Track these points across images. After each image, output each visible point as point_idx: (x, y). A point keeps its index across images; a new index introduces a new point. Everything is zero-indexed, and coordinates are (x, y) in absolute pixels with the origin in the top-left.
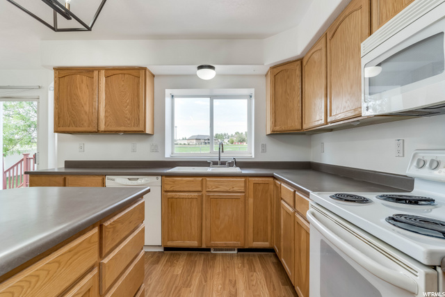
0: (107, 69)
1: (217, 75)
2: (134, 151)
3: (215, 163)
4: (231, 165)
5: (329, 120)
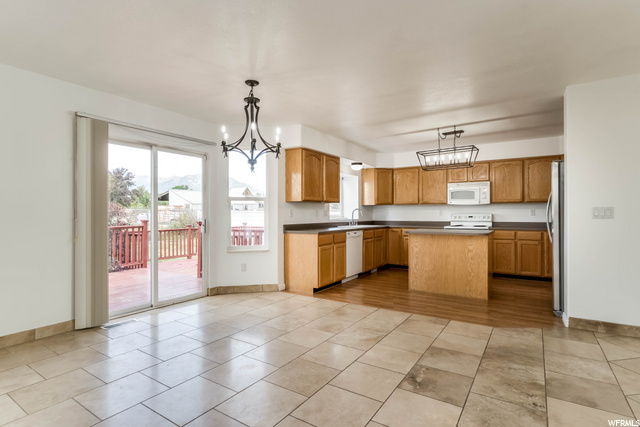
0: (326, 156)
5: (421, 202)
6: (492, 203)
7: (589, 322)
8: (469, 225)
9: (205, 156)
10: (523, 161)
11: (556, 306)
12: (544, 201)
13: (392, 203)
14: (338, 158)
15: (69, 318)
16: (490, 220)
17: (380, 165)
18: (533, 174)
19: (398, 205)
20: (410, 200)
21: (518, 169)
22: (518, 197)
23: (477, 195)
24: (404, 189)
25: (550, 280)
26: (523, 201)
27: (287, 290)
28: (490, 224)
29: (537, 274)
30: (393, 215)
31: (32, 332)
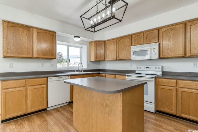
0: (38, 29)
1: (81, 40)
2: (43, 67)
3: (77, 71)
4: (81, 71)
6: (160, 58)
14: (55, 32)
16: (160, 70)
20: (113, 58)
21: (181, 31)
23: (149, 53)
28: (161, 73)
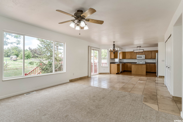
5: (131, 58)
6: (145, 59)
7: (161, 76)
8: (141, 63)
9: (98, 51)
10: (151, 51)
11: (157, 75)
12: (155, 58)
13: (125, 59)
15: (87, 75)
16: (145, 62)
17: (123, 51)
18: (153, 54)
19: (126, 59)
20: (129, 58)
21: (150, 53)
22: (150, 58)
23: (142, 57)
24: (128, 56)
25: (156, 73)
26: (151, 58)
27: (111, 74)
29: (154, 72)
30: (125, 61)
31: (85, 77)
